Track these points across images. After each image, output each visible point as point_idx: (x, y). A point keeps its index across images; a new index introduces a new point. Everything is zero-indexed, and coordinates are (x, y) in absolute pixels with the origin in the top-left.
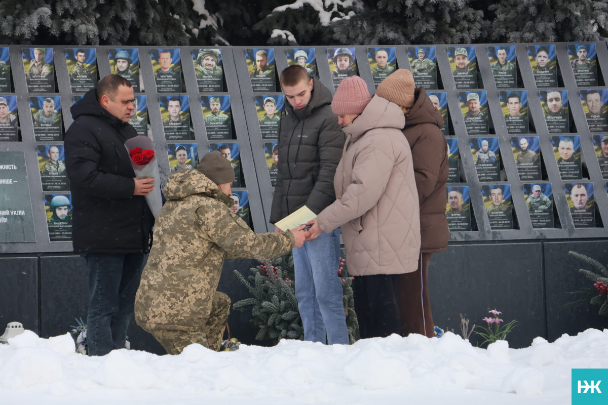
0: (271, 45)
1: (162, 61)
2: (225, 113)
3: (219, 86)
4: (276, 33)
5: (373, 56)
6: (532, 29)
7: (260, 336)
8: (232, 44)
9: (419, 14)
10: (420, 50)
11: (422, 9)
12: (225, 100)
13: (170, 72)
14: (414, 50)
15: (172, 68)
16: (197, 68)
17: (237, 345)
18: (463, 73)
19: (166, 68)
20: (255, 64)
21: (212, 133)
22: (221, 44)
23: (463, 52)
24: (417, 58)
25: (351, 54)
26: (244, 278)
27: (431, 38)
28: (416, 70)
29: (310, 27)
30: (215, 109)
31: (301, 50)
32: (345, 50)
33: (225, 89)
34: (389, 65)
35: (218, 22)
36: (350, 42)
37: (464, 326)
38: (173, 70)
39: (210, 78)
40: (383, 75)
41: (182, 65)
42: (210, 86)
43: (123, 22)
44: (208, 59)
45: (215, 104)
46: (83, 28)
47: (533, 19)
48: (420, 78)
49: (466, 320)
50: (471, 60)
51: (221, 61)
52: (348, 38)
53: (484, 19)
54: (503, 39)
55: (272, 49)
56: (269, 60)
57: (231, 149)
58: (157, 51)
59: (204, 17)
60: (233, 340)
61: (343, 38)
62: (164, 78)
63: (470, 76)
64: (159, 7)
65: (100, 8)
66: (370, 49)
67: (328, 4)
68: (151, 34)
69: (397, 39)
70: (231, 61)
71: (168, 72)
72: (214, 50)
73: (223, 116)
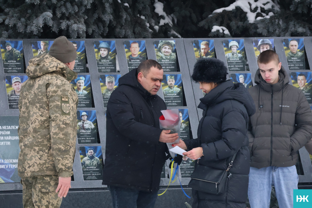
0: (212, 38)
1: (132, 49)
2: (178, 87)
3: (173, 67)
4: (215, 28)
5: (287, 45)
8: (183, 36)
12: (178, 78)
13: (138, 57)
15: (140, 54)
16: (158, 54)
19: (135, 55)
20: (200, 51)
21: (169, 102)
22: (175, 37)
25: (271, 43)
29: (240, 24)
30: (171, 84)
31: (234, 40)
32: (266, 41)
33: (178, 69)
34: (299, 51)
35: (173, 21)
36: (270, 34)
38: (140, 56)
39: (167, 61)
40: (295, 58)
41: (147, 52)
42: (167, 67)
43: (103, 22)
44: (166, 48)
45: (171, 81)
46: (75, 26)
51: (175, 50)
52: (268, 32)
55: (212, 40)
56: (210, 49)
57: (183, 114)
58: (129, 42)
59: (163, 17)
61: (265, 32)
62: (134, 62)
64: (130, 10)
65: (87, 12)
66: (285, 40)
67: (253, 6)
68: (124, 31)
69: (305, 32)
70: (183, 49)
71: (137, 58)
72: (170, 41)
73: (177, 89)
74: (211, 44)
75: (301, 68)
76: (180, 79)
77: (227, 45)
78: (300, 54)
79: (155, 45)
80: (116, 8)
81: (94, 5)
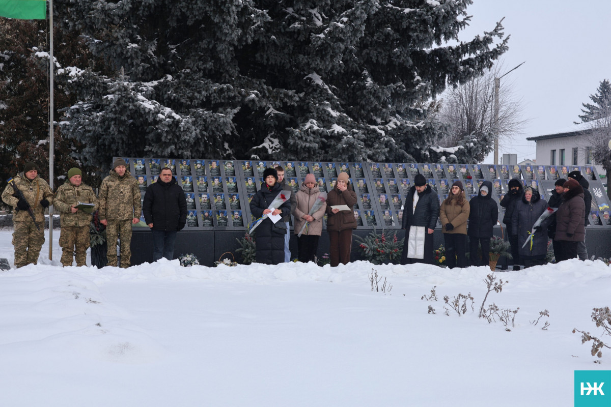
1: (213, 165)
4: (253, 156)
5: (286, 165)
6: (341, 157)
7: (244, 261)
8: (237, 159)
9: (302, 151)
10: (303, 164)
11: (304, 149)
13: (215, 169)
14: (301, 163)
15: (216, 167)
16: (225, 167)
18: (317, 172)
19: (214, 167)
20: (245, 166)
22: (233, 159)
23: (317, 164)
24: (301, 166)
25: (279, 164)
27: (306, 159)
28: (301, 170)
29: (265, 154)
30: (231, 182)
31: (261, 162)
32: (277, 162)
33: (234, 175)
35: (233, 152)
36: (278, 160)
40: (290, 171)
43: (199, 151)
44: (229, 165)
45: (231, 180)
46: (185, 153)
47: (341, 154)
48: (302, 173)
52: (278, 158)
53: (325, 153)
54: (331, 161)
55: (251, 161)
56: (250, 165)
57: (236, 196)
59: (228, 150)
60: (235, 263)
61: (276, 159)
62: (213, 171)
63: (319, 173)
64: (212, 146)
65: (192, 146)
67: (271, 146)
68: (209, 156)
69: (295, 159)
70: (237, 165)
72: (231, 161)
73: (234, 184)
74: (250, 163)
75: (292, 176)
77: (258, 164)
78: (292, 169)
80: (206, 145)
81: (195, 143)
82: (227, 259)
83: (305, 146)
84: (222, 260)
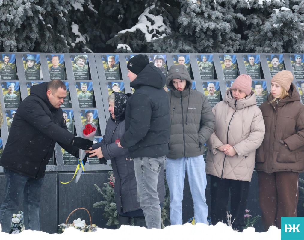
0: (117, 53)
1: (53, 61)
2: (90, 92)
3: (86, 76)
4: (120, 46)
5: (176, 60)
6: (270, 46)
7: (108, 224)
8: (94, 52)
9: (203, 36)
10: (204, 56)
11: (205, 33)
12: (90, 85)
14: (200, 56)
15: (59, 65)
16: (74, 66)
17: (95, 228)
18: (229, 70)
19: (56, 66)
20: (108, 64)
21: (82, 104)
22: (88, 52)
23: (229, 58)
24: (202, 61)
25: (163, 58)
26: (100, 189)
27: (210, 50)
28: (201, 68)
29: (140, 42)
30: (84, 89)
32: (160, 56)
33: (90, 78)
34: (186, 65)
35: (86, 39)
36: (163, 51)
37: (229, 219)
38: (60, 67)
39: (81, 72)
41: (65, 64)
42: (81, 76)
43: (31, 39)
44: (80, 61)
45: (84, 87)
46: (8, 42)
47: (270, 40)
48: (204, 73)
49: (230, 215)
50: (234, 63)
52: (162, 49)
53: (242, 39)
54: (252, 51)
55: (117, 55)
56: (116, 62)
57: (93, 113)
58: (51, 56)
59: (78, 36)
60: (93, 225)
61: (159, 50)
62: (55, 71)
63: (233, 72)
64: (52, 30)
65: (17, 31)
66: (175, 56)
67: (150, 29)
68: (47, 46)
69: (191, 50)
70: (94, 62)
71: (57, 68)
72: (84, 55)
73: (89, 94)
74: (116, 58)
76: (92, 86)
79: (72, 58)
80: (41, 28)
81: (23, 25)
82: (79, 219)
83: (208, 28)
84: (71, 222)
